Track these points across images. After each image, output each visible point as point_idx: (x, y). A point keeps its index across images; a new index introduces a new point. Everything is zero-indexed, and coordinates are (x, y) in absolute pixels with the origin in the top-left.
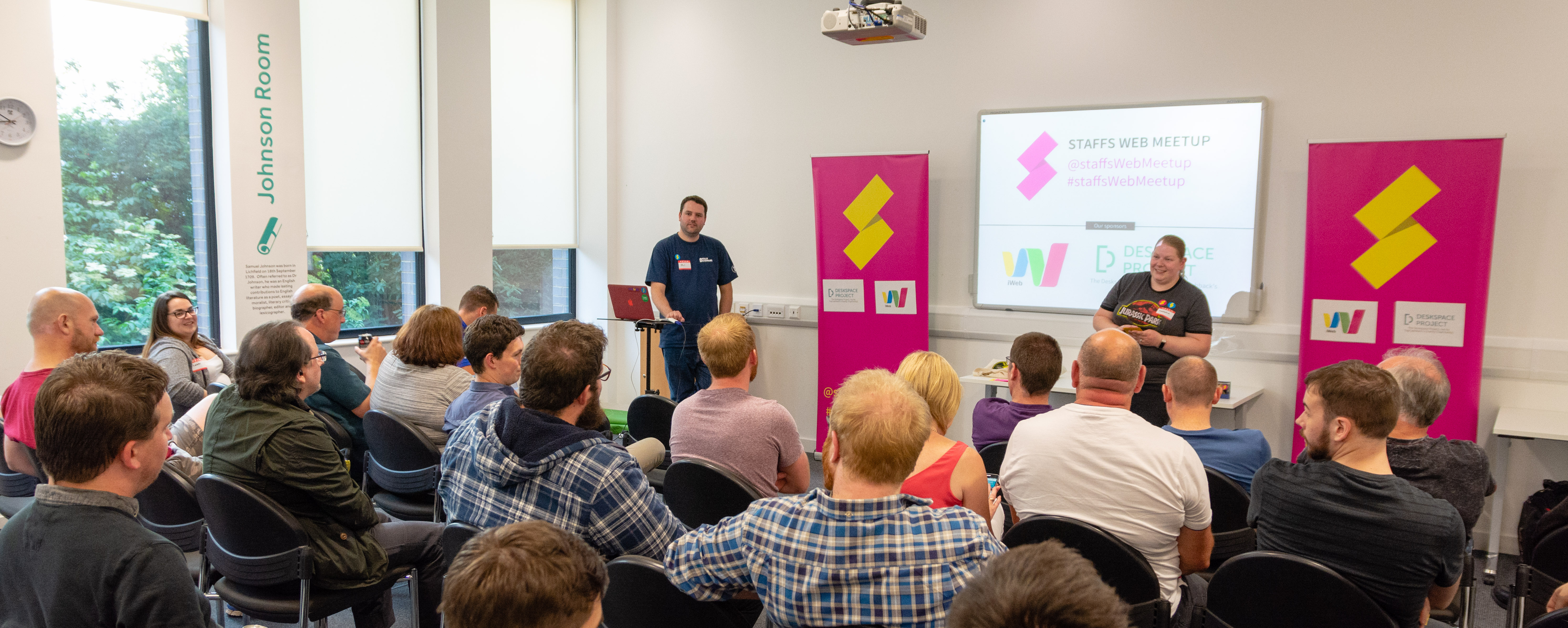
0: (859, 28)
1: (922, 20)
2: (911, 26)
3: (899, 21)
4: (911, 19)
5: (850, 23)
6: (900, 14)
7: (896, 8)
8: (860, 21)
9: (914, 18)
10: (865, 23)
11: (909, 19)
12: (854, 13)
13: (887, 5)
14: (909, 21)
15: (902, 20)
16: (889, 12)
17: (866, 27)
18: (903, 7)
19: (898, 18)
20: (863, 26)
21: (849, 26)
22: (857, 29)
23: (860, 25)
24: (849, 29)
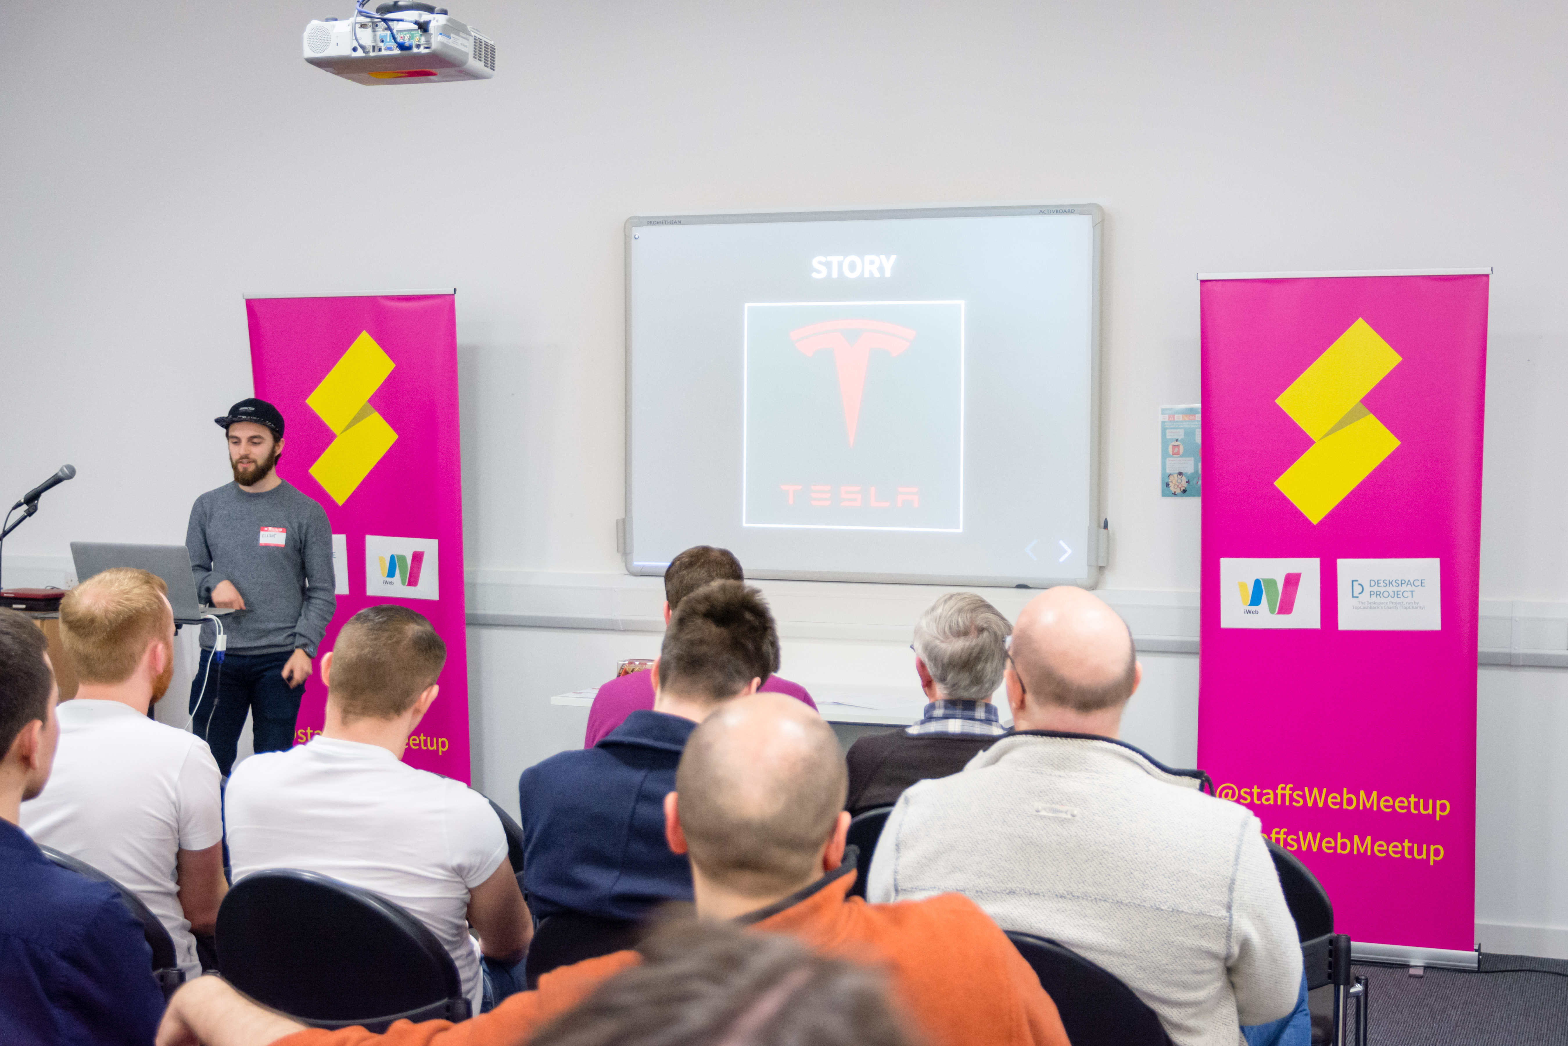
0: (372, 54)
1: (486, 44)
2: (466, 54)
3: (444, 45)
4: (465, 42)
5: (355, 44)
6: (446, 31)
7: (436, 21)
8: (375, 40)
9: (472, 40)
10: (382, 45)
11: (462, 41)
12: (363, 26)
13: (420, 15)
14: (462, 46)
15: (450, 42)
16: (423, 27)
17: (384, 53)
18: (449, 20)
19: (441, 38)
20: (380, 50)
21: (355, 49)
22: (368, 55)
23: (374, 47)
24: (355, 55)
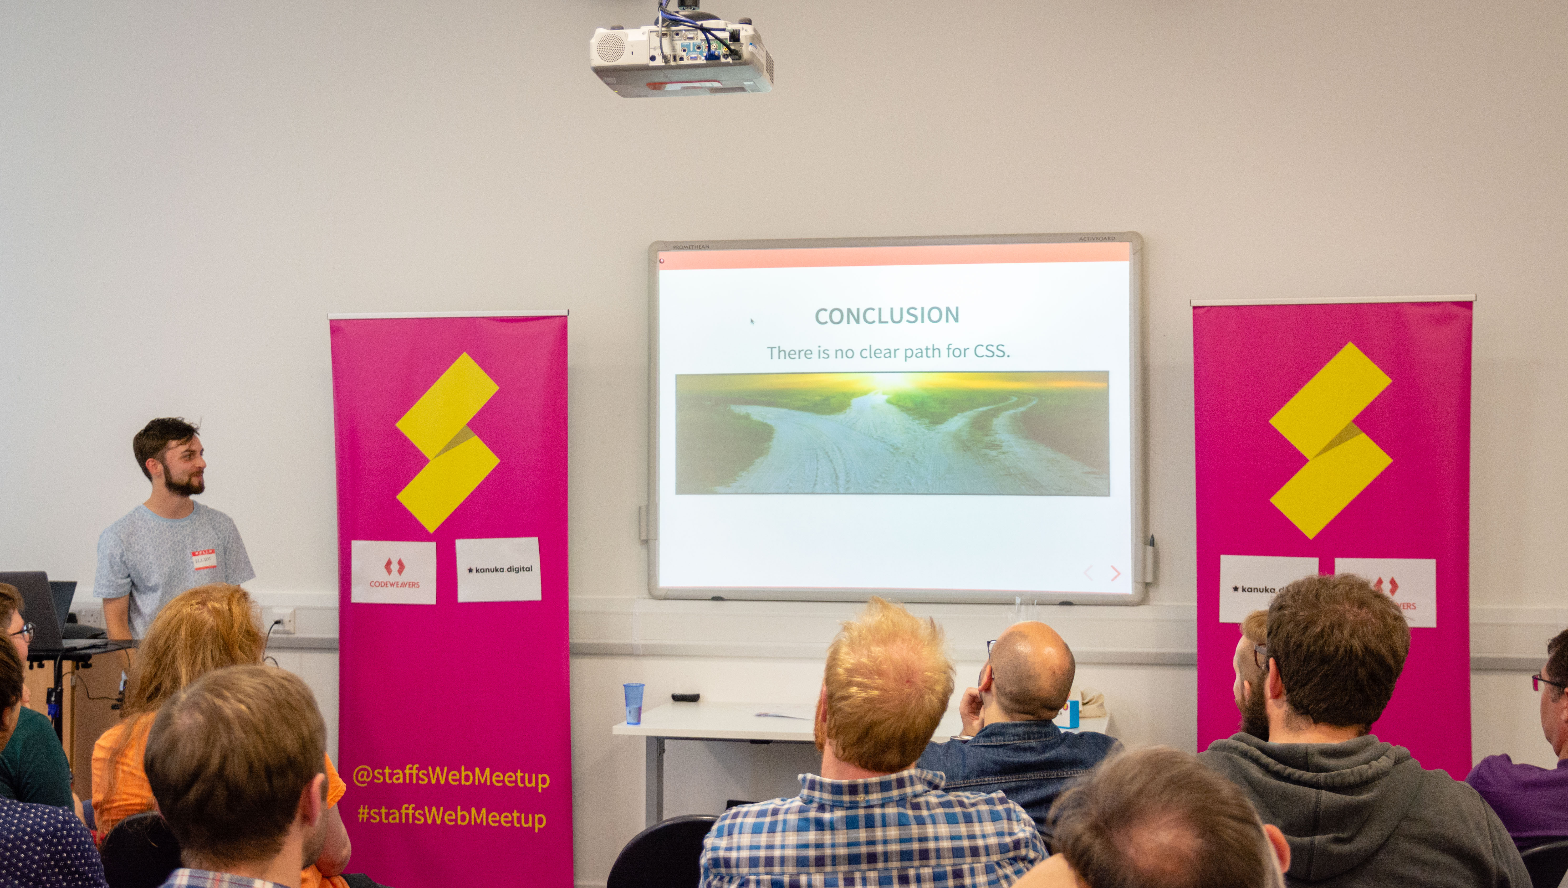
2: (763, 66)
3: (752, 54)
5: (655, 53)
6: (753, 41)
7: (745, 31)
9: (765, 52)
11: (761, 52)
12: (663, 34)
14: (761, 56)
15: (756, 52)
16: (735, 37)
19: (751, 48)
20: (682, 59)
21: (653, 58)
22: (668, 64)
23: (675, 57)
24: (652, 64)
